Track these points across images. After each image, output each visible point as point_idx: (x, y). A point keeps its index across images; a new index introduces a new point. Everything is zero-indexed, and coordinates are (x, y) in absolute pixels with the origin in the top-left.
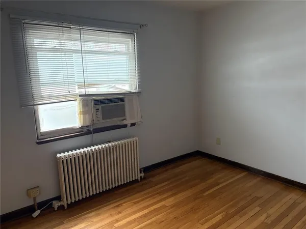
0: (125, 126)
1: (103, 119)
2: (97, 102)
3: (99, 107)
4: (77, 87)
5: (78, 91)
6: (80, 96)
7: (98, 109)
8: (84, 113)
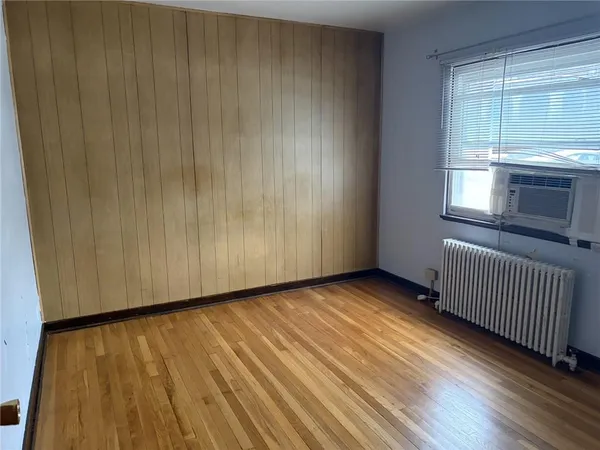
0: (565, 241)
1: (519, 211)
2: (515, 179)
3: (517, 187)
4: (490, 150)
5: (492, 157)
6: (493, 164)
7: (514, 191)
8: (496, 193)
